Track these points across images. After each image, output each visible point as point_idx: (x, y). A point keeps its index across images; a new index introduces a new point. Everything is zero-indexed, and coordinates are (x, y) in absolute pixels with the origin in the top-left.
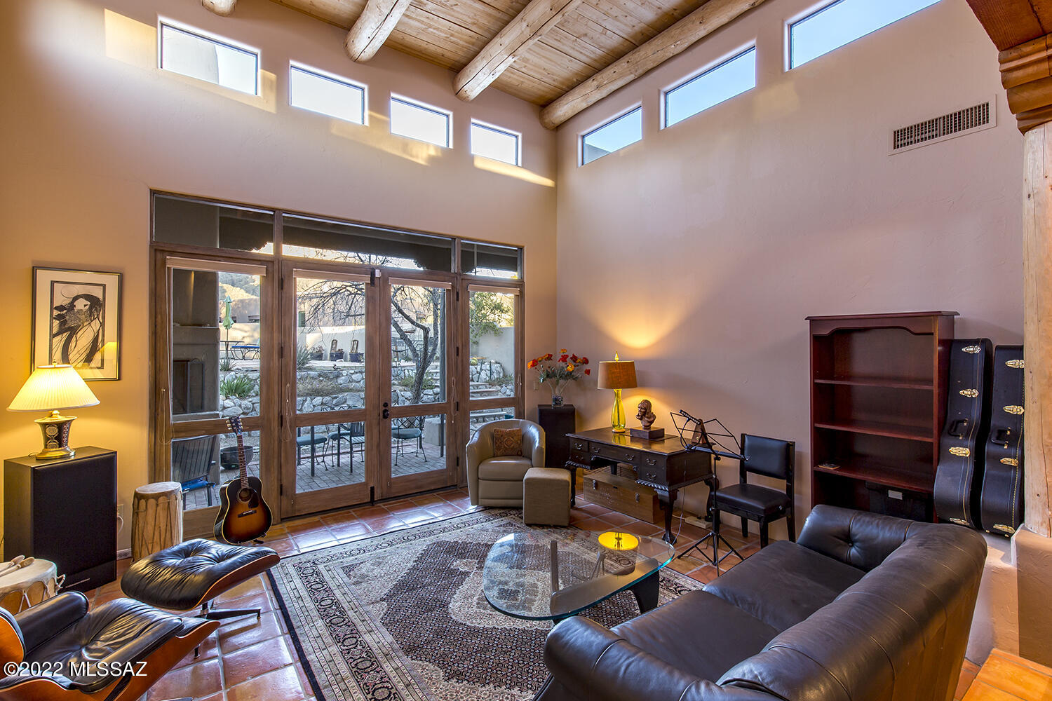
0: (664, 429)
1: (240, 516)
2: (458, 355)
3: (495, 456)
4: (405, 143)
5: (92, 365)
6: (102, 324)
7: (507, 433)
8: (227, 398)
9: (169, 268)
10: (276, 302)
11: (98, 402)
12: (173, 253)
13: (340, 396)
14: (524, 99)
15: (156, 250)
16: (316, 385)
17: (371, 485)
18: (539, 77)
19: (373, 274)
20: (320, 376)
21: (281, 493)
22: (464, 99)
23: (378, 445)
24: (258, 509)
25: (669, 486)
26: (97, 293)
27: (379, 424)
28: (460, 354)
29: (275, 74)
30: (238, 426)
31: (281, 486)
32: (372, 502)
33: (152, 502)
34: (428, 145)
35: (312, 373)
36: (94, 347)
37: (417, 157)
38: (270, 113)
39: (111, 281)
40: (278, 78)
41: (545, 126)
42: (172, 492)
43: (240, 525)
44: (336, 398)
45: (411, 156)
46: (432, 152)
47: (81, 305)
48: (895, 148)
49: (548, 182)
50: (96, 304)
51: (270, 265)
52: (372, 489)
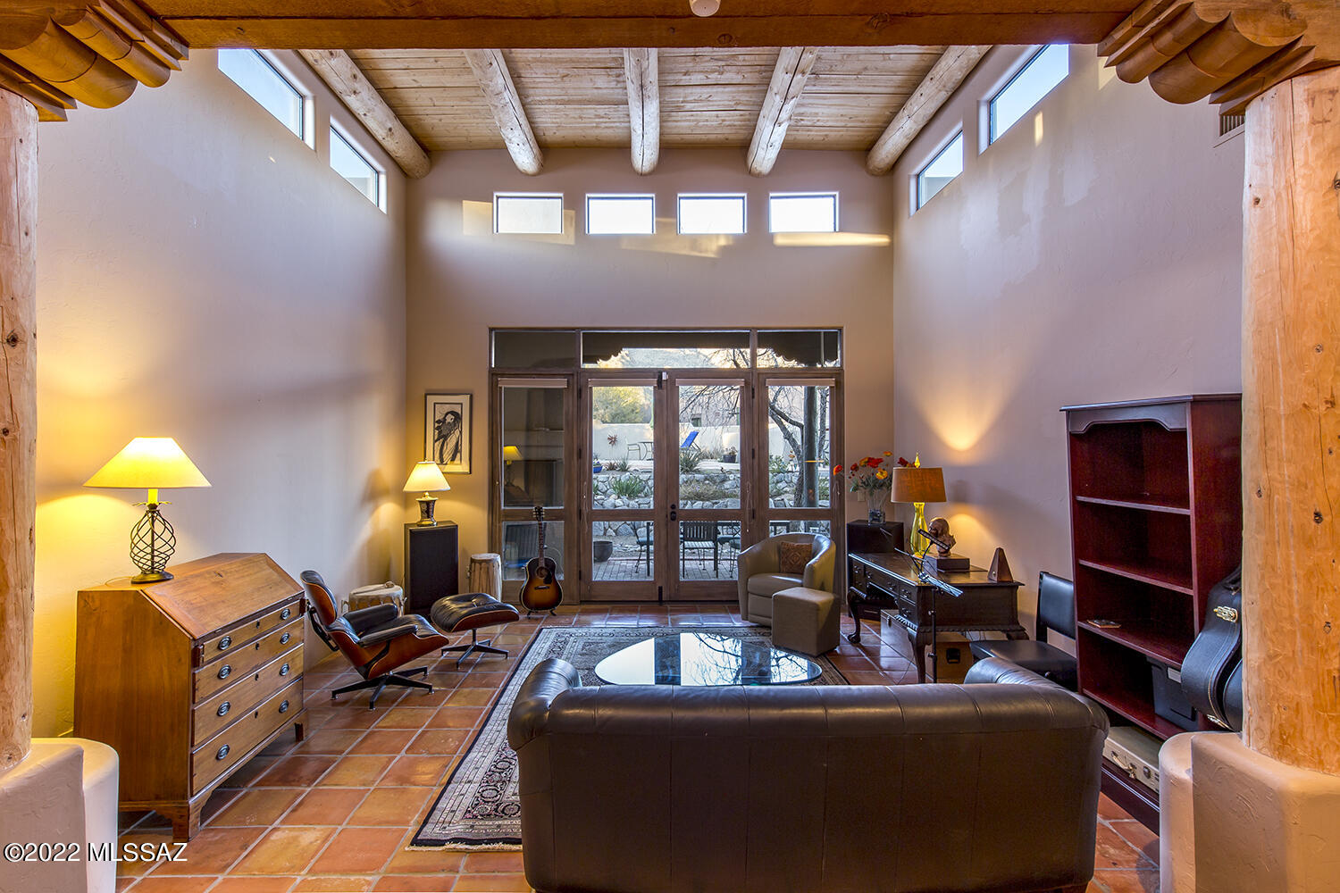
0: (969, 559)
1: (535, 589)
2: (753, 457)
3: (780, 572)
4: (694, 240)
5: (455, 462)
6: (461, 432)
7: (794, 548)
8: (619, 497)
9: (501, 388)
10: (575, 409)
11: (449, 488)
12: (503, 375)
13: (721, 502)
14: (841, 150)
15: (493, 374)
16: (699, 489)
17: (659, 585)
18: (843, 124)
19: (661, 377)
20: (706, 479)
21: (580, 579)
22: (759, 175)
23: (667, 546)
24: (551, 586)
25: (920, 626)
26: (457, 409)
27: (667, 525)
28: (757, 457)
29: (573, 209)
30: (540, 515)
31: (580, 572)
32: (660, 601)
33: (477, 564)
34: (717, 236)
35: (698, 476)
36: (457, 450)
37: (706, 251)
38: (569, 245)
39: (465, 399)
40: (576, 213)
41: (873, 173)
42: (490, 560)
43: (536, 596)
44: (716, 503)
45: (701, 252)
46: (722, 242)
47: (450, 419)
48: (1222, 134)
49: (882, 240)
50: (458, 417)
51: (571, 377)
52: (660, 588)
